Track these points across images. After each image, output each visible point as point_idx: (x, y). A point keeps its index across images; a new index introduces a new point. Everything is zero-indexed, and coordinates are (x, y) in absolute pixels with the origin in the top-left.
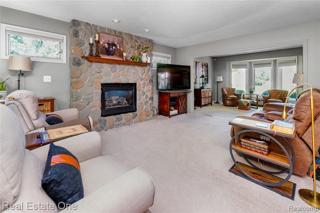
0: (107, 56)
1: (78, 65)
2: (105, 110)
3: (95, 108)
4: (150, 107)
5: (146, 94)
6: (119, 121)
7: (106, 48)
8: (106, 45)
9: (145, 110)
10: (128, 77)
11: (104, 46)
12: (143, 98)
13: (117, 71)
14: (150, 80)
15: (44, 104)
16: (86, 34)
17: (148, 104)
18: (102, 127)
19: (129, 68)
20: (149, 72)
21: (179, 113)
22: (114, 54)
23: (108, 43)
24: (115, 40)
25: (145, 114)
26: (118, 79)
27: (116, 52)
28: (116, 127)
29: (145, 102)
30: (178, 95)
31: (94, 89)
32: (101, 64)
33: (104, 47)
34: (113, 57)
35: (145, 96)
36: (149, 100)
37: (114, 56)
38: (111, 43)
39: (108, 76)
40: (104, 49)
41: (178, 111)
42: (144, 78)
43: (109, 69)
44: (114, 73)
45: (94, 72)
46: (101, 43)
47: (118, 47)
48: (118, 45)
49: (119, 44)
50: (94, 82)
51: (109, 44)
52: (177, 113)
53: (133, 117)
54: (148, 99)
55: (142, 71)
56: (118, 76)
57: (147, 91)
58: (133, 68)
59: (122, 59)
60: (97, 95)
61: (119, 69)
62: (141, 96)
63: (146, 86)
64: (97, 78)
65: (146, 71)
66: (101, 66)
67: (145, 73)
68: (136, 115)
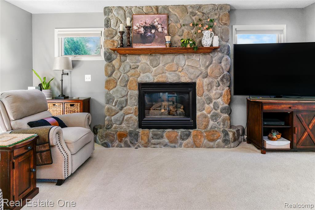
0: (142, 44)
1: (110, 61)
2: (145, 119)
3: (129, 116)
4: (224, 125)
5: (214, 101)
6: (158, 139)
7: (141, 34)
8: (142, 30)
9: (211, 128)
10: (180, 74)
11: (139, 31)
12: (208, 109)
13: (161, 65)
14: (223, 77)
15: (74, 105)
16: (118, 21)
17: (220, 120)
18: (132, 142)
19: (179, 59)
20: (220, 63)
21: (293, 149)
22: (153, 40)
23: (145, 26)
24: (155, 20)
25: (207, 136)
26: (162, 76)
27: (157, 37)
28: (153, 146)
29: (212, 116)
30: (290, 108)
31: (129, 90)
32: (137, 57)
33: (138, 33)
34: (151, 45)
35: (212, 105)
36: (221, 112)
37: (152, 43)
38: (148, 25)
39: (148, 73)
40: (139, 36)
41: (291, 145)
42: (209, 75)
43: (149, 63)
44: (155, 68)
45: (128, 68)
46: (135, 28)
47: (160, 30)
48: (159, 26)
49: (162, 25)
50: (127, 81)
51: (145, 28)
52: (288, 147)
53: (181, 136)
54: (219, 111)
55: (206, 62)
56: (161, 72)
57: (217, 96)
58: (188, 58)
59: (164, 47)
60: (132, 98)
61: (162, 61)
62: (204, 103)
63: (215, 88)
64: (132, 76)
65: (214, 62)
66: (137, 59)
67: (211, 66)
68: (188, 135)
